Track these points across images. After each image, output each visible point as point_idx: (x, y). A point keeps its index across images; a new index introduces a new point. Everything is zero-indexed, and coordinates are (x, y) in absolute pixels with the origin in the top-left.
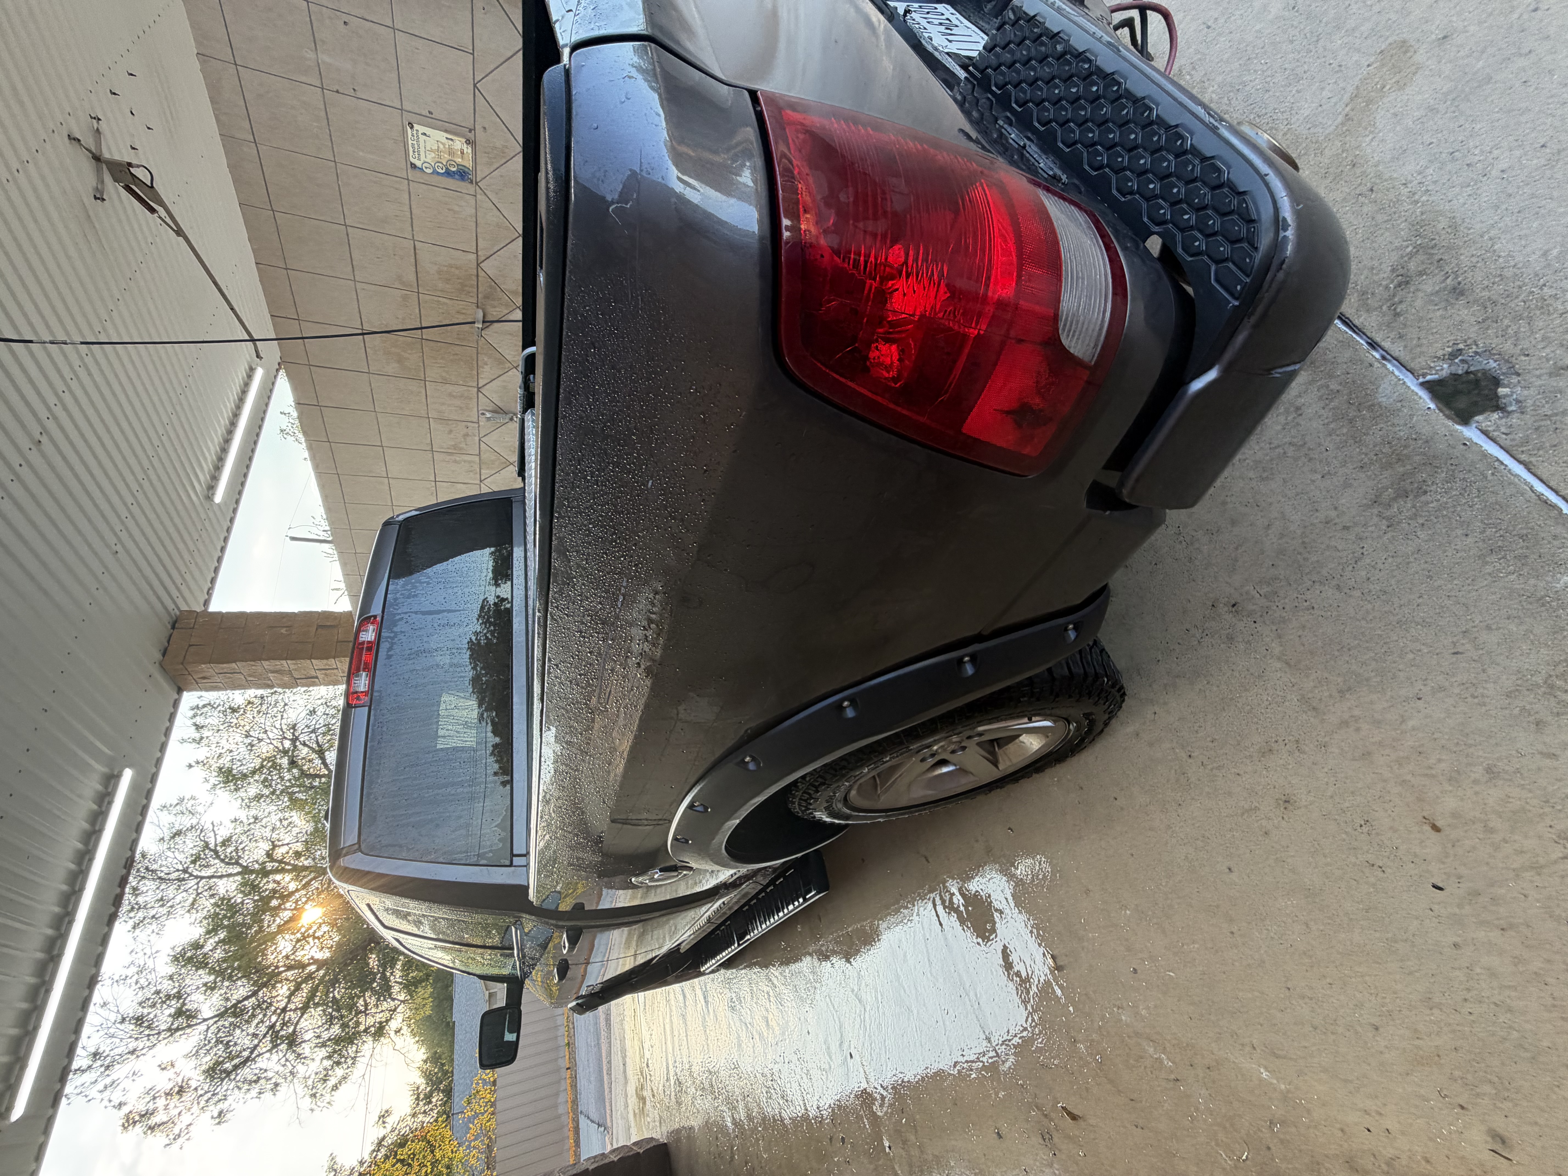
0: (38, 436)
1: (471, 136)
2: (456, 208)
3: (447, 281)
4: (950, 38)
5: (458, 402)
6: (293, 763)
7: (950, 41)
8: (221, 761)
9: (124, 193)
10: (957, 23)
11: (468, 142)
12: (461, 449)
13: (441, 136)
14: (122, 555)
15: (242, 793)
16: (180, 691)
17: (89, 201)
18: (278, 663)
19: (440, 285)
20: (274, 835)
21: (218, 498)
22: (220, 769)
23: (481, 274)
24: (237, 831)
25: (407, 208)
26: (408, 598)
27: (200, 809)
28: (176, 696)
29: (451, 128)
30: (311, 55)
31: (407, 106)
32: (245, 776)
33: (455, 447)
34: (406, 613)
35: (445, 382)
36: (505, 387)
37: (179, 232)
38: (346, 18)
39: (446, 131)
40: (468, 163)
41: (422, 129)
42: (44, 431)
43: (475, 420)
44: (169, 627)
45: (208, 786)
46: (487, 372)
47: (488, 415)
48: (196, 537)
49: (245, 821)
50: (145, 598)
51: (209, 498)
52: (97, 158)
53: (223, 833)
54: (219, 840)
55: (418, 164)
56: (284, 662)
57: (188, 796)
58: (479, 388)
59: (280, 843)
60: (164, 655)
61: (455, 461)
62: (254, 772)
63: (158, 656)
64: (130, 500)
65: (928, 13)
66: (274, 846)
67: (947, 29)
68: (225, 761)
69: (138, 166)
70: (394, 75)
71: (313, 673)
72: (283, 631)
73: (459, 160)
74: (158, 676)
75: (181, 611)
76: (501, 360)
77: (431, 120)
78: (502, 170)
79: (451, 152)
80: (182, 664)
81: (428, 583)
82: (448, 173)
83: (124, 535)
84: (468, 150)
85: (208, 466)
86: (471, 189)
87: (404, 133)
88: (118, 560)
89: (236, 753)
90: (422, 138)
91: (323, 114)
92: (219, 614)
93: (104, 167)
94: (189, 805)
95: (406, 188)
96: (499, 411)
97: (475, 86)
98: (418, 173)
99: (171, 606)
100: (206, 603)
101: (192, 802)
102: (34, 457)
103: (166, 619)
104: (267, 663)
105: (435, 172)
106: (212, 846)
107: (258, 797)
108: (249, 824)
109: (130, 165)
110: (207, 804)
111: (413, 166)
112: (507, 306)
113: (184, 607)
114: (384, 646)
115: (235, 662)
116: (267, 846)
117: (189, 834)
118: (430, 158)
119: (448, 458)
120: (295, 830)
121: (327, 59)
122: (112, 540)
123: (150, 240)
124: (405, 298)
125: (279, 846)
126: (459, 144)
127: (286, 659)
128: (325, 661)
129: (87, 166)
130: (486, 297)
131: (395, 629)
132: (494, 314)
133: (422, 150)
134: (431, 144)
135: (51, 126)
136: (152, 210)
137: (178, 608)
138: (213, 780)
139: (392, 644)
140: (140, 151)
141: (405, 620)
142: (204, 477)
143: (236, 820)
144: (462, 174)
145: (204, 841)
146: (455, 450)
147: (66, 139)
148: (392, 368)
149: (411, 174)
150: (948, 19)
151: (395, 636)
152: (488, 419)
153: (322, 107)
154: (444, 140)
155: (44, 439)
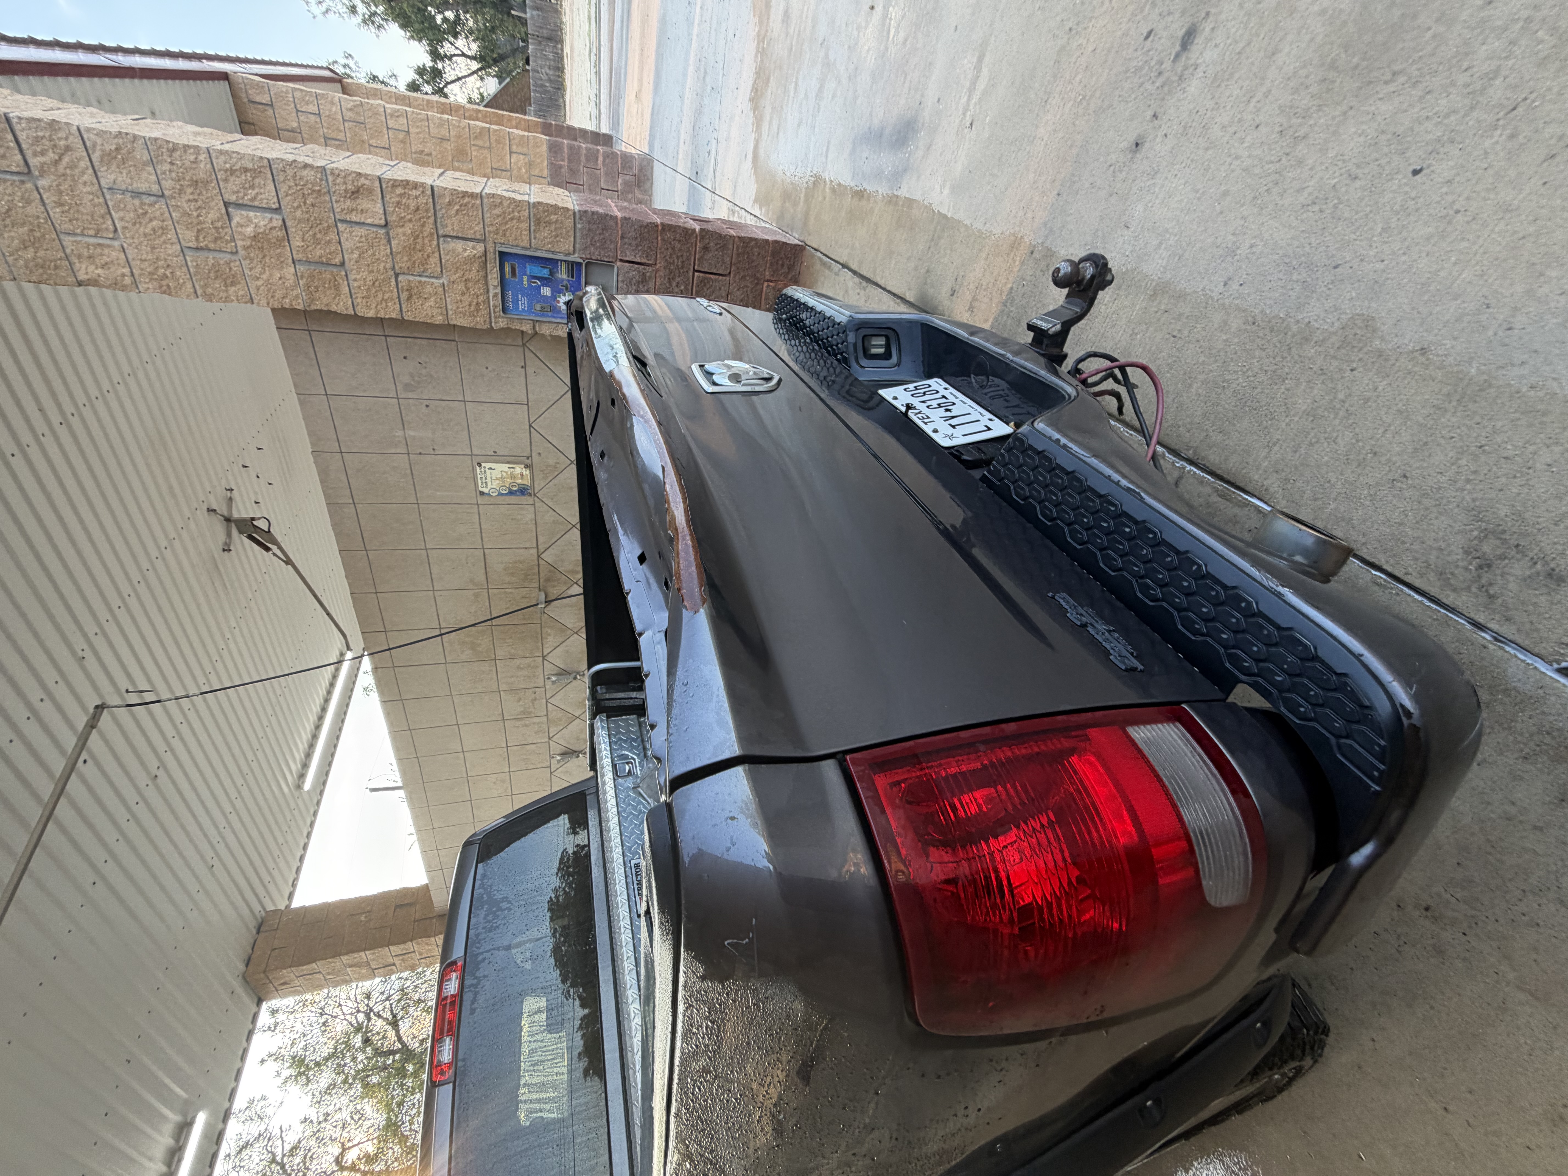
0: (154, 771)
1: (529, 461)
2: (519, 517)
3: (512, 574)
4: (954, 422)
5: (525, 672)
6: (367, 1041)
7: (954, 427)
8: (294, 1049)
9: (247, 541)
10: (954, 400)
11: (526, 466)
12: (530, 713)
13: (505, 467)
14: (218, 868)
15: (313, 1086)
16: (259, 1002)
17: (217, 552)
18: (356, 955)
19: (507, 579)
20: (345, 1134)
21: (307, 785)
22: (294, 1058)
23: (542, 562)
24: (306, 1134)
25: (477, 526)
26: (490, 931)
27: (269, 1111)
28: (254, 1009)
29: (512, 460)
30: (400, 433)
31: (475, 452)
32: (318, 1064)
33: (524, 713)
34: (488, 951)
35: (513, 657)
36: (567, 652)
37: (288, 562)
38: (427, 403)
39: (508, 463)
40: (527, 482)
41: (488, 465)
42: (162, 765)
43: (542, 684)
44: (254, 931)
45: (280, 1080)
46: (551, 641)
47: (554, 679)
48: (285, 828)
49: (315, 1120)
50: (235, 908)
51: (299, 787)
52: (228, 520)
53: (291, 1139)
54: (287, 1147)
55: (486, 491)
56: (362, 954)
57: (258, 1097)
58: (544, 658)
59: (350, 1144)
60: (247, 965)
61: (526, 726)
62: (327, 1059)
63: (241, 967)
64: (228, 808)
65: (924, 394)
66: (344, 1149)
67: (947, 410)
68: (298, 1049)
69: (259, 519)
70: (466, 433)
71: (391, 960)
72: (363, 918)
73: (519, 481)
74: (240, 990)
75: (267, 912)
76: (563, 628)
77: (496, 457)
78: (555, 481)
79: (513, 476)
80: (264, 972)
81: (509, 909)
82: (511, 493)
83: (221, 848)
84: (526, 472)
85: (299, 756)
86: (530, 500)
87: (474, 470)
88: (213, 875)
89: (309, 1037)
90: (488, 472)
91: (409, 471)
92: (304, 909)
93: (233, 525)
94: (258, 1108)
95: (476, 510)
96: (563, 673)
97: (530, 426)
98: (486, 498)
99: (257, 908)
100: (291, 896)
101: (262, 1103)
102: (151, 793)
103: (252, 924)
104: (346, 957)
105: (500, 494)
106: (279, 1159)
107: (329, 1089)
108: (320, 1123)
109: (253, 519)
110: (278, 1104)
111: (482, 493)
112: (565, 583)
113: (270, 907)
114: (468, 997)
115: (314, 961)
116: (336, 1150)
117: (257, 1145)
118: (496, 485)
119: (518, 723)
120: (368, 1123)
121: (412, 433)
122: (209, 854)
123: (264, 570)
124: (476, 596)
125: (349, 1148)
126: (519, 469)
127: (364, 950)
128: (402, 946)
129: (219, 528)
130: (547, 580)
131: (478, 974)
132: (554, 592)
133: (489, 480)
134: (496, 474)
135: (195, 505)
136: (268, 549)
137: (264, 909)
138: (286, 1073)
139: (476, 994)
140: (262, 505)
141: (487, 961)
142: (295, 767)
143: (306, 1120)
144: (523, 491)
145: (272, 1152)
146: (526, 714)
147: (206, 513)
148: (467, 654)
149: (480, 500)
150: (944, 397)
151: (478, 983)
152: (554, 682)
153: (408, 466)
154: (507, 469)
155: (161, 773)
